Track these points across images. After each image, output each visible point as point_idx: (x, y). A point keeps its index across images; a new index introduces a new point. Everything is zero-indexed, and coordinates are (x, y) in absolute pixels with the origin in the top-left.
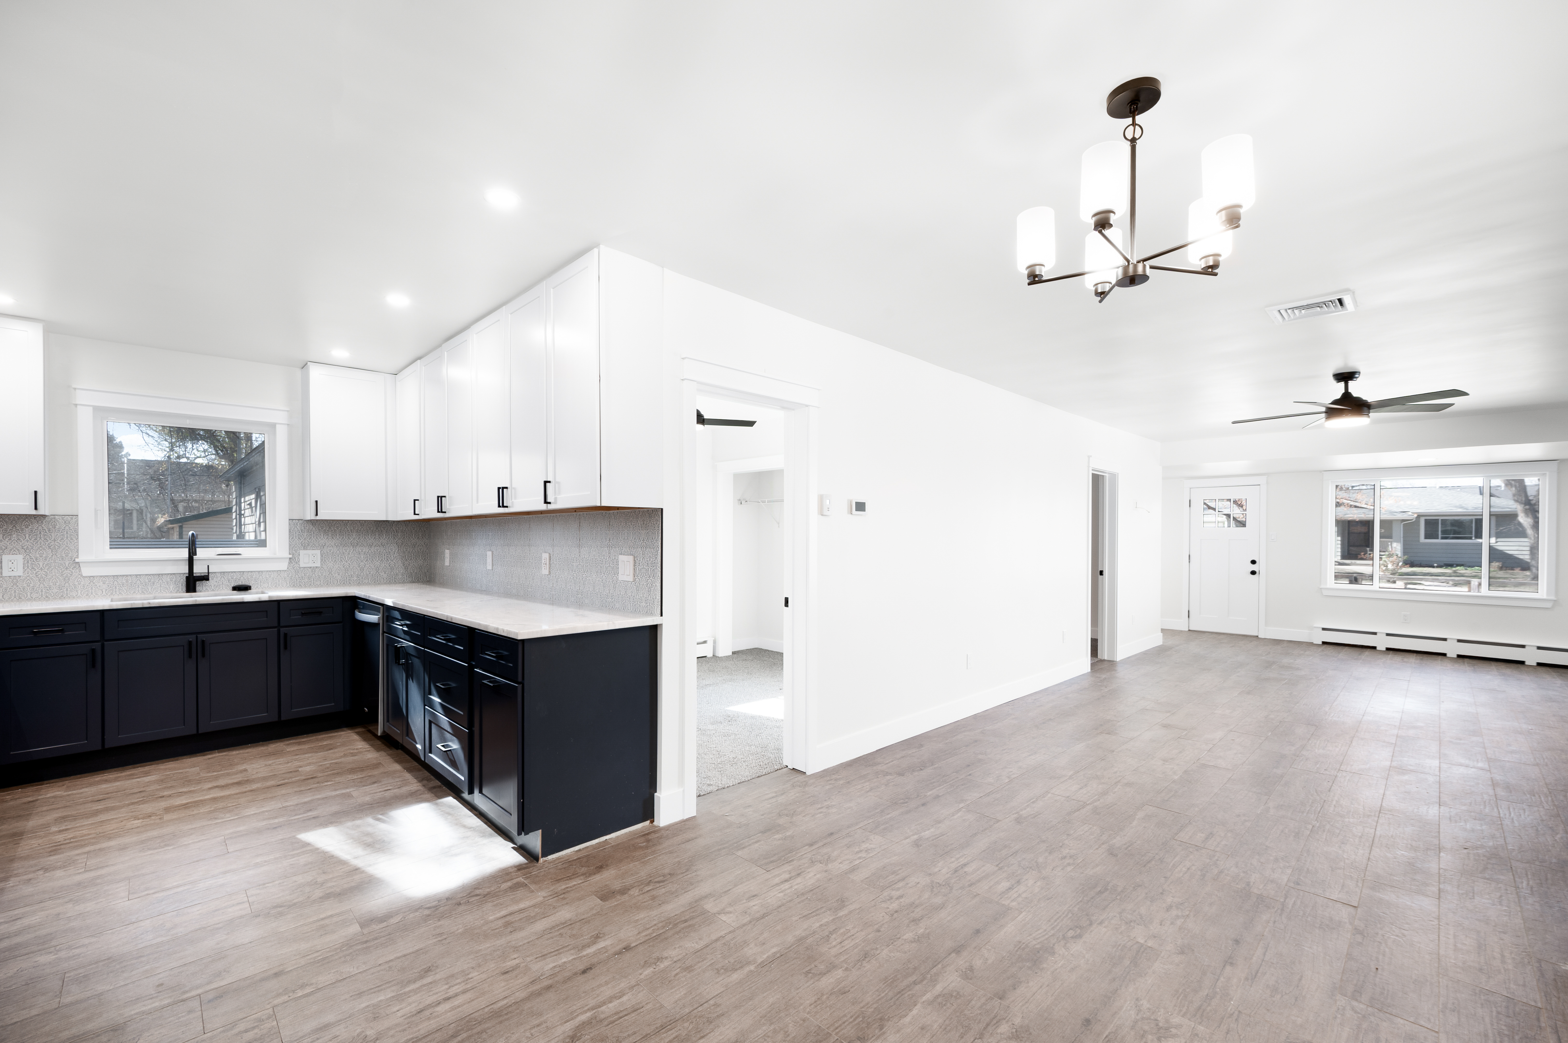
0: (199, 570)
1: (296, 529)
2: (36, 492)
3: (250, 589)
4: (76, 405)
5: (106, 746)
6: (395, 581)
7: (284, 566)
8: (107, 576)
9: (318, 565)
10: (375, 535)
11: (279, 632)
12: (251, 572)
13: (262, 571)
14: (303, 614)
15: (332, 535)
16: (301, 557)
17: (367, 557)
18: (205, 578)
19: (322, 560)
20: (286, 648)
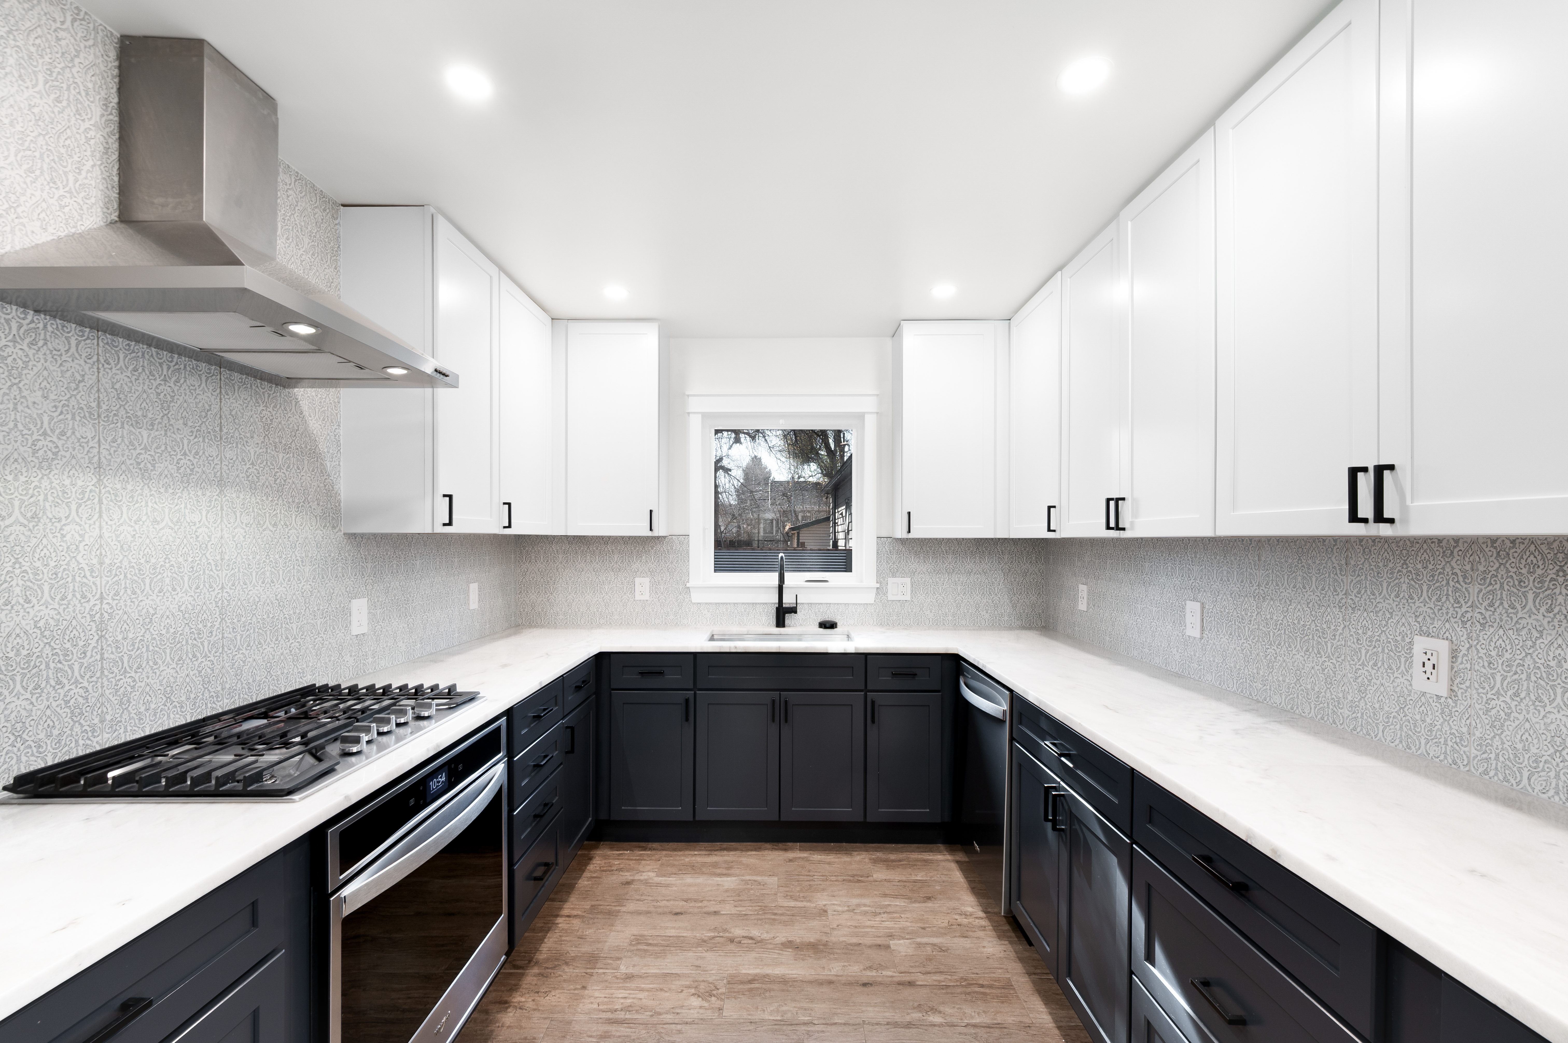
0: (788, 600)
1: (884, 549)
2: (651, 511)
3: (836, 627)
4: (689, 413)
5: (697, 818)
6: (1000, 625)
7: (870, 598)
8: (711, 603)
9: (908, 597)
10: (975, 558)
11: (866, 696)
12: (838, 604)
13: (848, 604)
14: (894, 675)
15: (924, 557)
16: (889, 587)
17: (965, 589)
18: (793, 610)
19: (912, 591)
20: (873, 722)
